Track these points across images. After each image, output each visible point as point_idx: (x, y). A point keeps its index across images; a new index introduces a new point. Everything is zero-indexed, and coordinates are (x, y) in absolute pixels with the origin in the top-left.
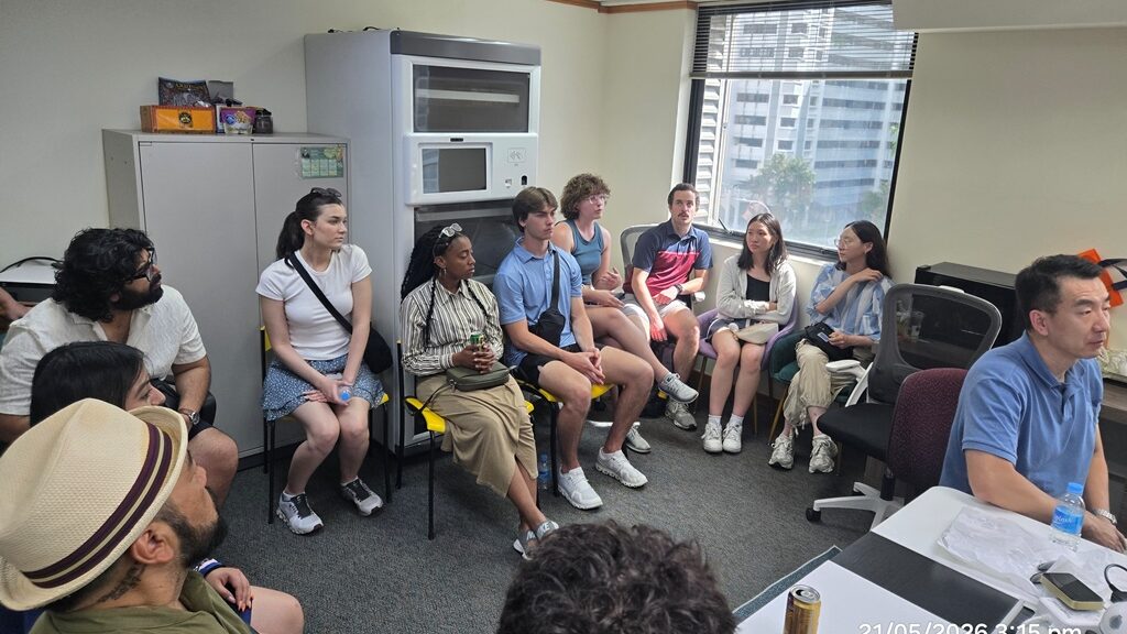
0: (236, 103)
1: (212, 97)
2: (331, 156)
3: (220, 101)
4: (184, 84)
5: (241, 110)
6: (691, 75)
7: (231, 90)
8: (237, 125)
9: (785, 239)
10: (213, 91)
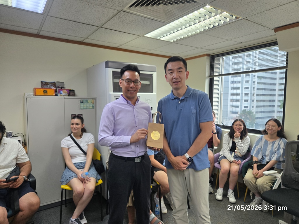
0: (64, 88)
1: (57, 86)
2: (90, 102)
3: (59, 87)
4: (48, 83)
6: (209, 76)
7: (63, 84)
8: (63, 94)
9: (247, 128)
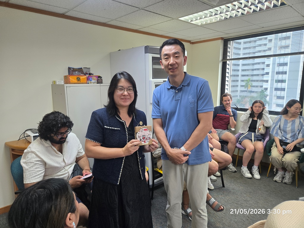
0: (92, 74)
3: (87, 74)
4: (76, 69)
5: (94, 76)
6: (222, 60)
7: (90, 70)
8: (93, 81)
10: (85, 71)
